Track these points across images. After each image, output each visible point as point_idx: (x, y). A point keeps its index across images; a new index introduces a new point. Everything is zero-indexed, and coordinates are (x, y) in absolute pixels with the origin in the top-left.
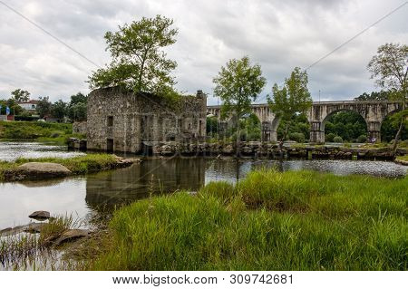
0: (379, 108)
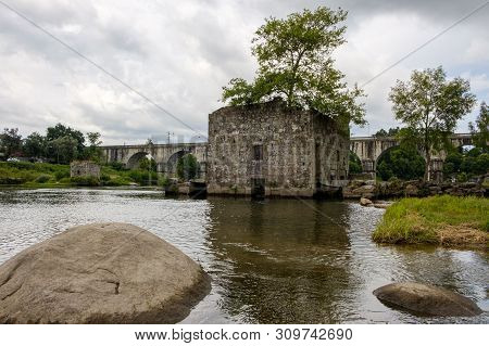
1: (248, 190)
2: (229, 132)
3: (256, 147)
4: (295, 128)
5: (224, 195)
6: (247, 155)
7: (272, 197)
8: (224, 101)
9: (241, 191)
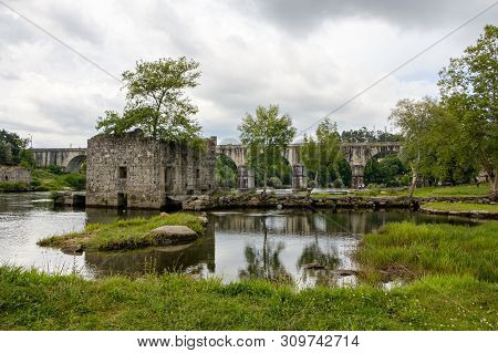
0: (362, 151)
1: (116, 203)
2: (103, 155)
3: (122, 168)
4: (149, 154)
5: (98, 207)
6: (116, 174)
7: (133, 208)
8: (98, 128)
9: (110, 203)
